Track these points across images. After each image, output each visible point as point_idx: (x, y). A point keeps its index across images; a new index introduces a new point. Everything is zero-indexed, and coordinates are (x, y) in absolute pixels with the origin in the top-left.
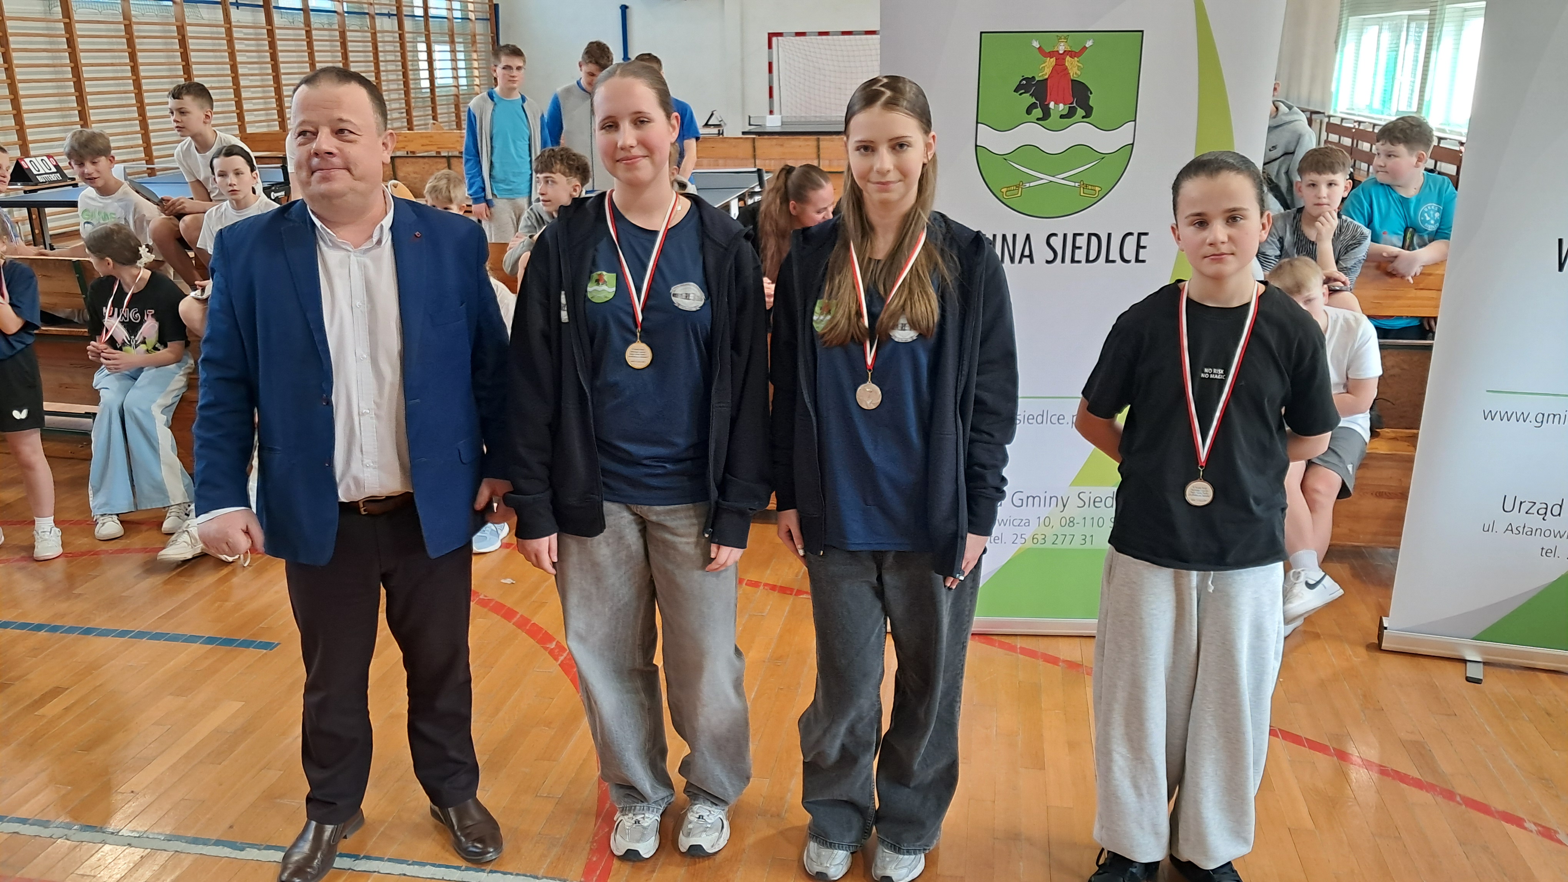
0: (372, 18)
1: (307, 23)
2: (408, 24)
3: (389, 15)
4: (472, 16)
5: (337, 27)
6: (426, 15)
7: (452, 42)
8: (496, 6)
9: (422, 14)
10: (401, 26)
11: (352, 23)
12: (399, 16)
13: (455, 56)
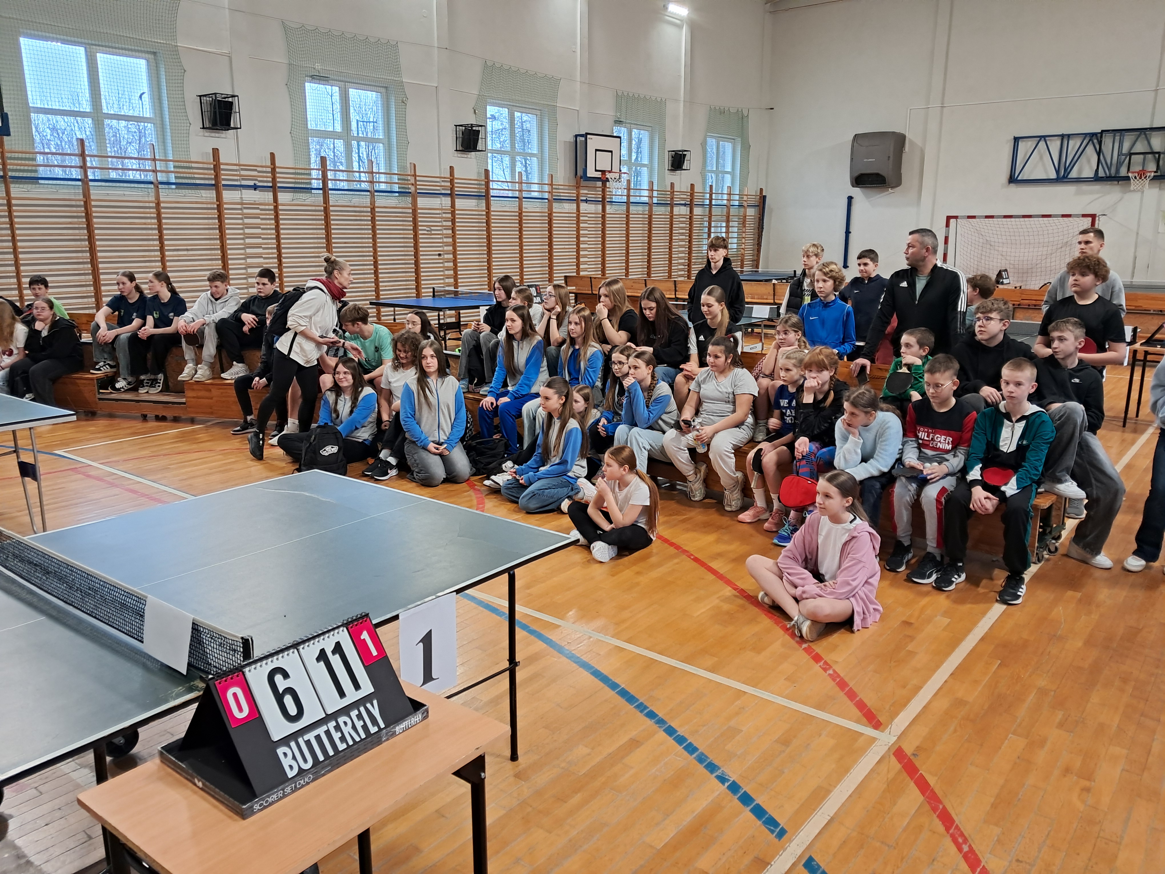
0: (672, 206)
1: (628, 210)
2: (697, 211)
3: (685, 205)
4: (745, 204)
5: (647, 212)
6: (710, 205)
7: (728, 221)
8: (765, 197)
9: (708, 203)
10: (691, 211)
11: (656, 210)
12: (691, 205)
13: (728, 230)
